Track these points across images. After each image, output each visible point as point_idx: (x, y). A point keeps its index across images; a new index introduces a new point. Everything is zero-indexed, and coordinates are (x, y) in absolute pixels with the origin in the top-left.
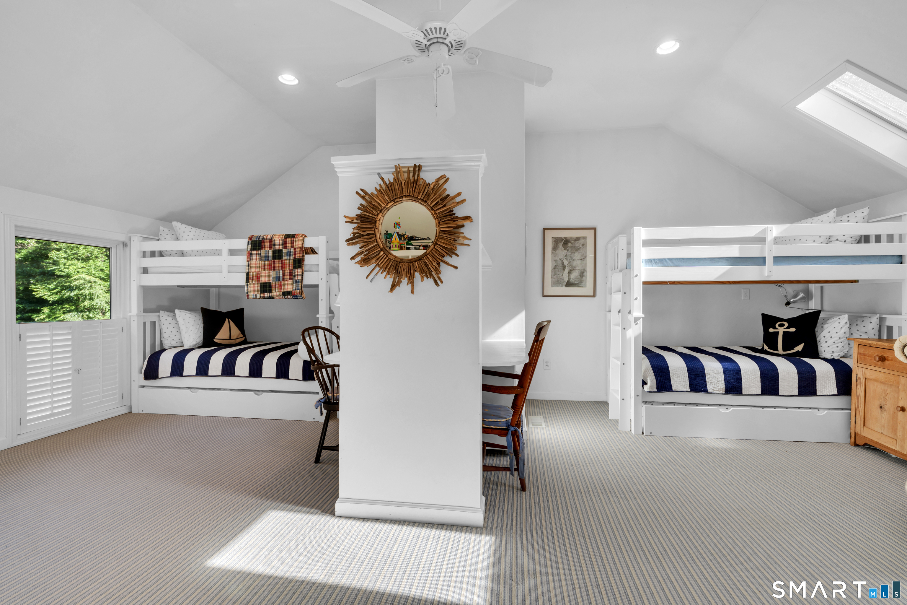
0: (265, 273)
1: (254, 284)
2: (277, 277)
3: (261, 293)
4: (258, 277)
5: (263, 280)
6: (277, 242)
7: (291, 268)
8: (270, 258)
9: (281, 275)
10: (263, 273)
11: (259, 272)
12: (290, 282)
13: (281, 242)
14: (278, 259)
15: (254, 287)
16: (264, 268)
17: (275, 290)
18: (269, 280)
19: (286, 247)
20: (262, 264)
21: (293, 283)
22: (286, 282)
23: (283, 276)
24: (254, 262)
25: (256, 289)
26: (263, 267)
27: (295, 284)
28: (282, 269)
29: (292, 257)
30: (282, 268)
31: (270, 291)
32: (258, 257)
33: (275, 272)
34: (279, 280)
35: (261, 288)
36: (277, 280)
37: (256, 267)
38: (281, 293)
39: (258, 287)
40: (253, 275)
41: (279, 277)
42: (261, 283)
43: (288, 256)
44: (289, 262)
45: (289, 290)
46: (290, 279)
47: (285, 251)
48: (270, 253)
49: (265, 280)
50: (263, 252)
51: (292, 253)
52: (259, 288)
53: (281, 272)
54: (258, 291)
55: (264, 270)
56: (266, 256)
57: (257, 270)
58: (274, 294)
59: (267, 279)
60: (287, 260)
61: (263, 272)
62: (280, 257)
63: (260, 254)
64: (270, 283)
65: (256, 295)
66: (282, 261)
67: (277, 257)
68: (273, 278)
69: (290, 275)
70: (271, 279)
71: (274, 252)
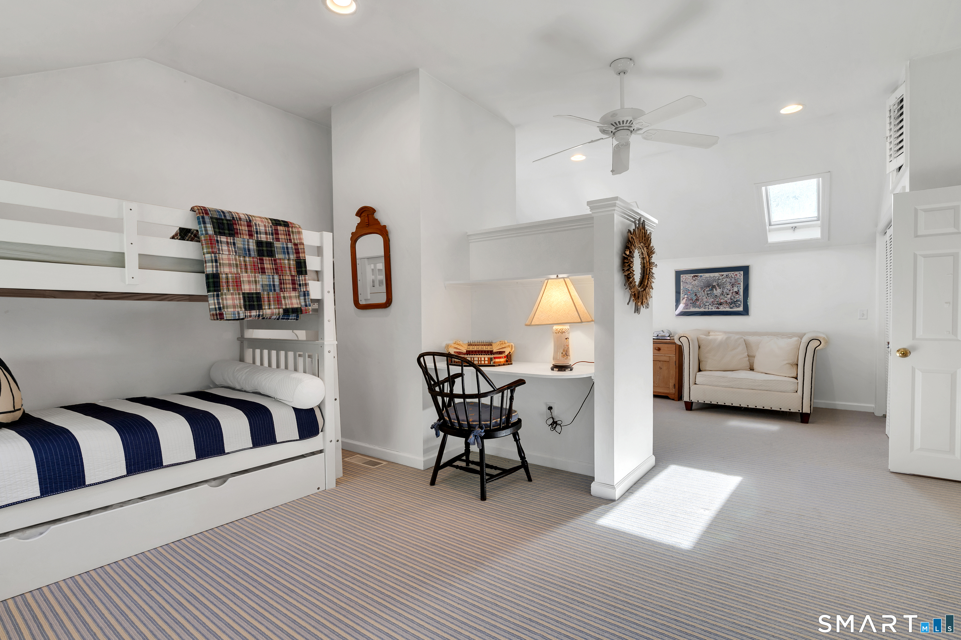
0: (249, 277)
1: (232, 294)
2: (270, 285)
3: (246, 309)
4: (238, 283)
5: (246, 288)
6: (262, 229)
7: (293, 273)
8: (252, 253)
9: (277, 283)
10: (245, 277)
11: (238, 273)
12: (293, 294)
13: (269, 230)
14: (268, 256)
15: (233, 299)
16: (246, 269)
17: (269, 305)
18: (256, 289)
19: (278, 240)
20: (240, 261)
21: (299, 296)
22: (286, 294)
23: (281, 283)
24: (225, 257)
25: (237, 302)
26: (243, 267)
27: (302, 298)
28: (277, 273)
29: (292, 257)
30: (278, 270)
31: (260, 307)
32: (232, 248)
33: (264, 276)
34: (275, 290)
35: (245, 301)
36: (271, 290)
37: (230, 265)
38: (281, 310)
39: (240, 299)
40: (227, 278)
41: (274, 285)
42: (244, 294)
43: (284, 253)
44: (289, 264)
45: (295, 306)
46: (294, 289)
47: (277, 244)
48: (251, 244)
49: (250, 289)
50: (239, 241)
51: (290, 251)
52: (242, 301)
53: (276, 277)
54: (241, 308)
55: (246, 272)
56: (245, 249)
57: (234, 270)
58: (267, 311)
59: (253, 287)
60: (284, 259)
61: (244, 274)
62: (271, 254)
63: (234, 244)
64: (258, 294)
65: (239, 313)
66: (275, 260)
67: (265, 253)
68: (262, 286)
69: (293, 283)
70: (259, 287)
71: (259, 244)
